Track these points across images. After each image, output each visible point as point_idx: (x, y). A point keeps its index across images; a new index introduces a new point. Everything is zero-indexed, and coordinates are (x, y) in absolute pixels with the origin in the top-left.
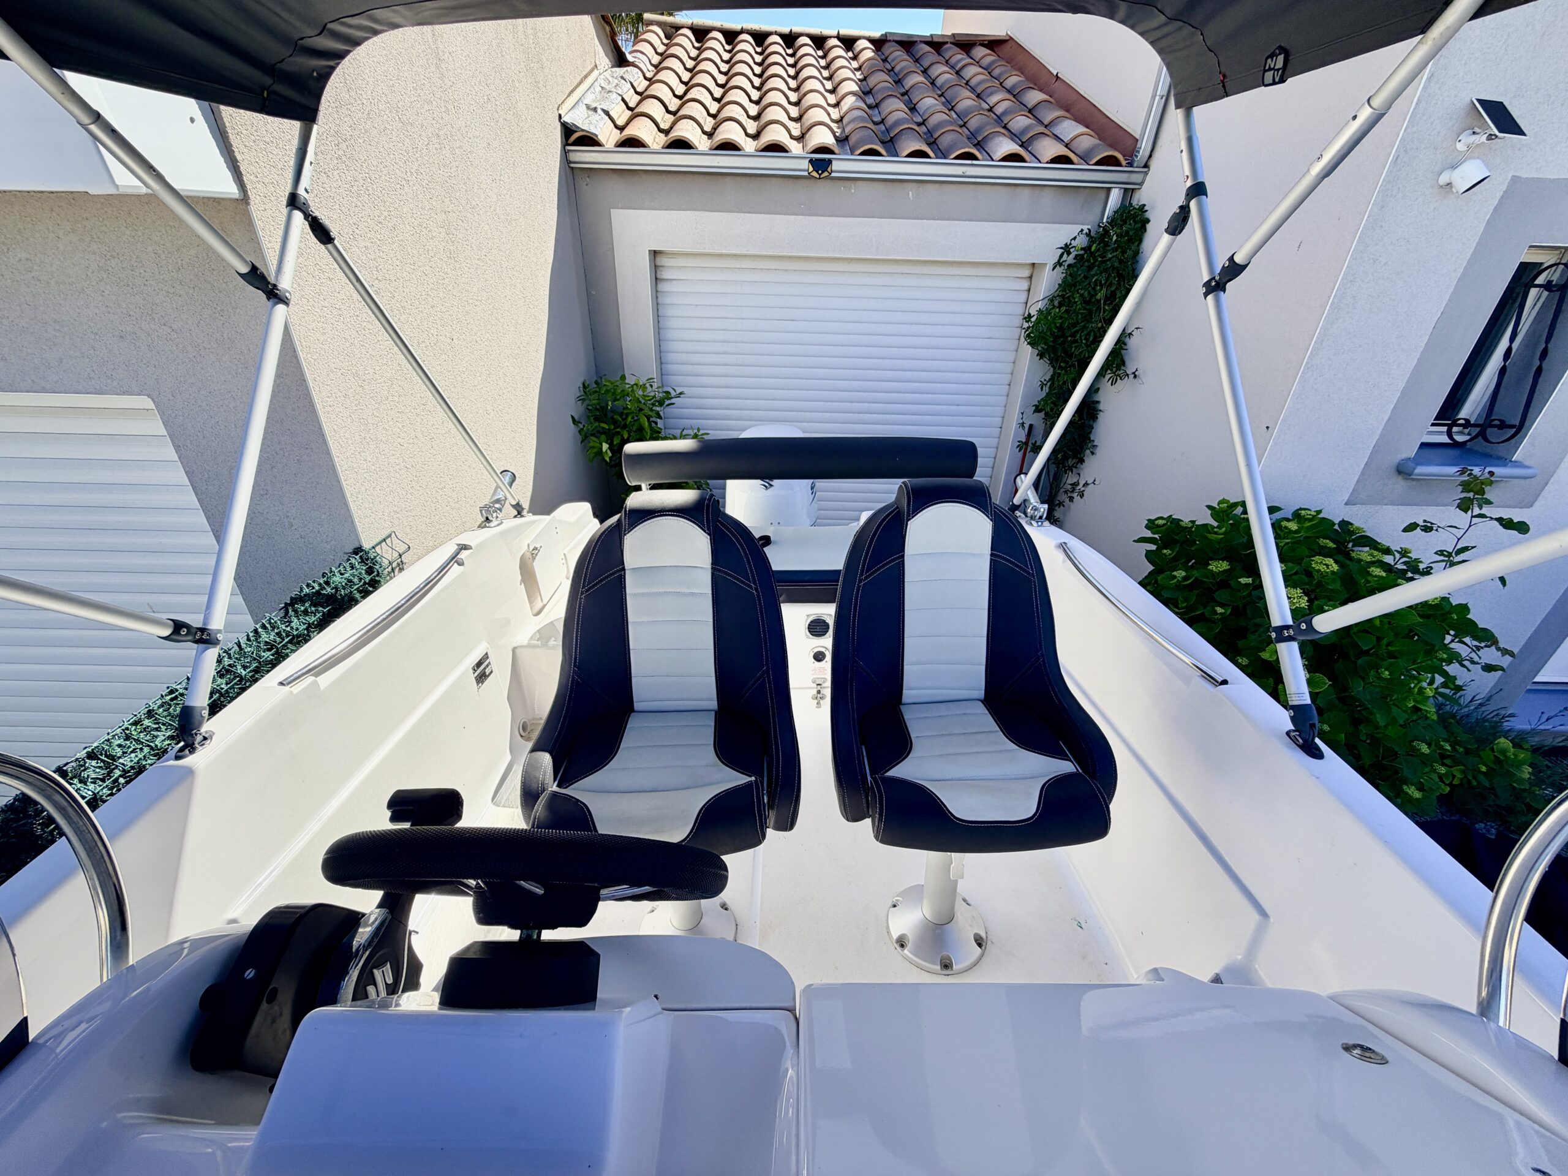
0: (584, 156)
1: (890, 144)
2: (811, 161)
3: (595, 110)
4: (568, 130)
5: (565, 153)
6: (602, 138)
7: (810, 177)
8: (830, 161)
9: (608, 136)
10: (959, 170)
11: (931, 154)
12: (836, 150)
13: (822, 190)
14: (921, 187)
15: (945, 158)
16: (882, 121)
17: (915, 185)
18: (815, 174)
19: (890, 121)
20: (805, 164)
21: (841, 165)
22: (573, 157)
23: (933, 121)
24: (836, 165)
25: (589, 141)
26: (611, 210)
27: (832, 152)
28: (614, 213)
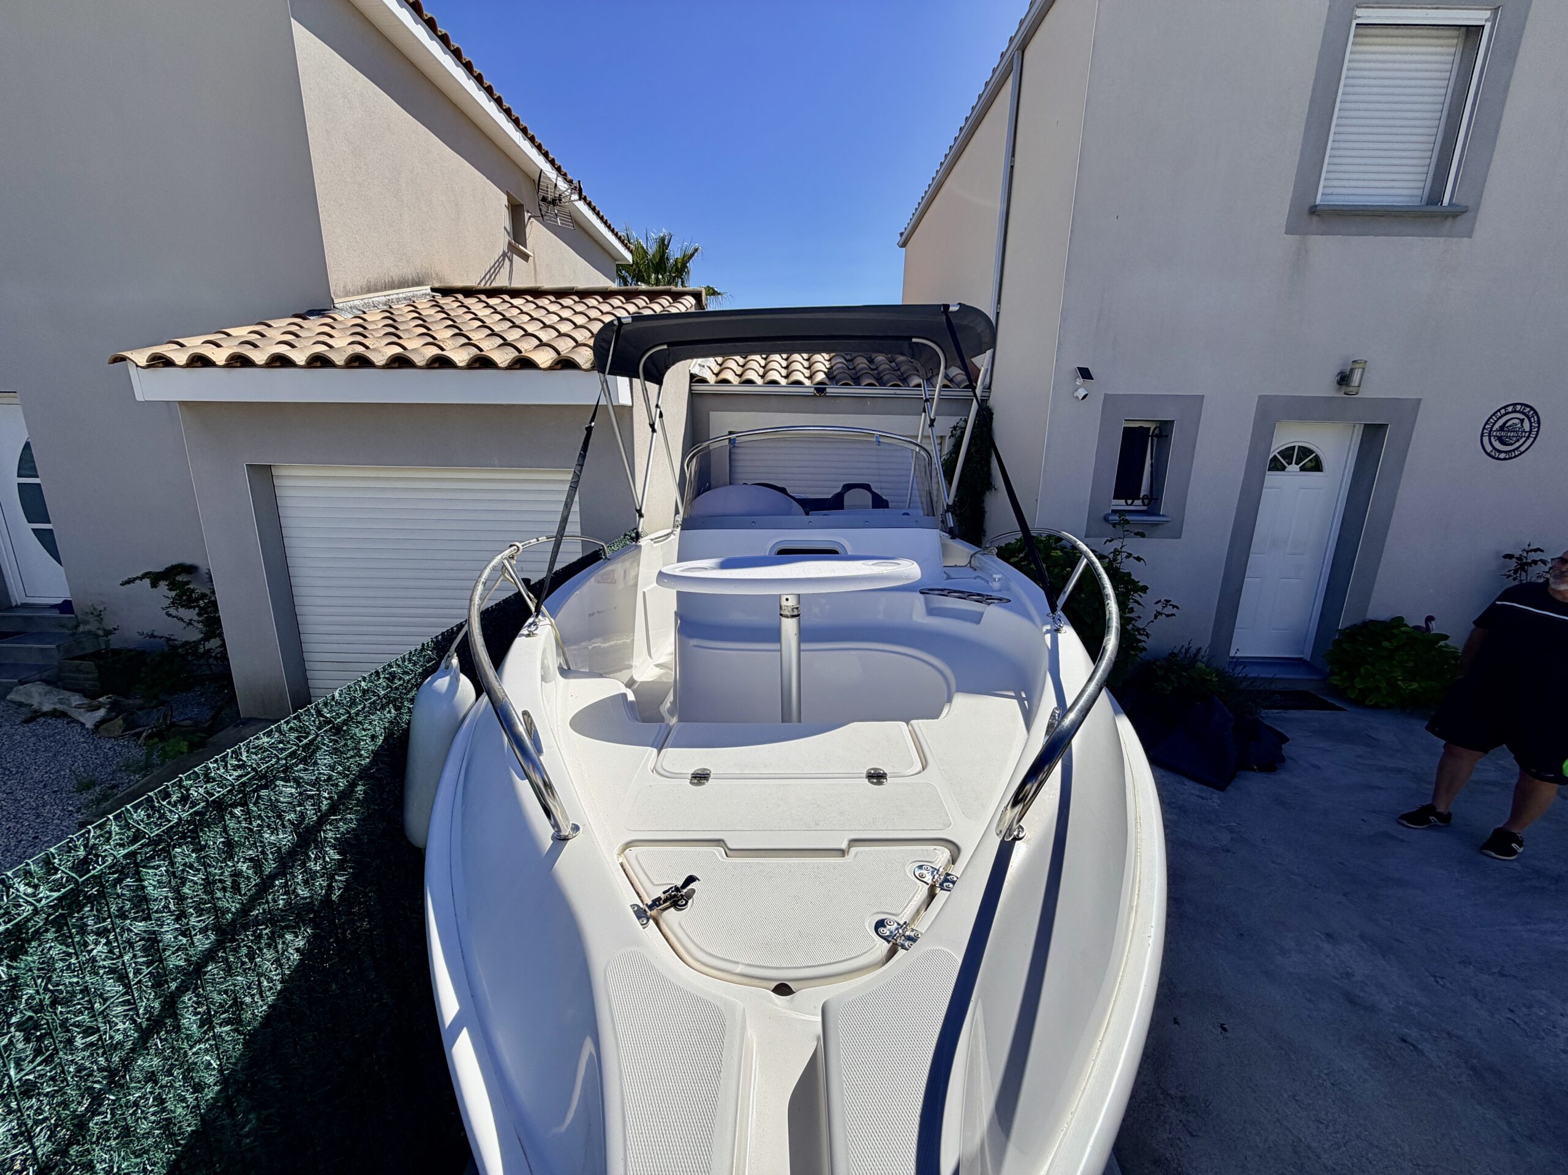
0: (700, 388)
1: (857, 381)
2: (816, 389)
3: (703, 366)
4: (692, 376)
5: (690, 386)
6: (709, 380)
7: (815, 395)
8: (825, 389)
9: (711, 379)
10: (892, 392)
11: (877, 384)
12: (828, 383)
13: (821, 402)
14: (874, 400)
15: (885, 386)
16: (854, 368)
17: (870, 399)
18: (817, 394)
19: (858, 368)
20: (812, 390)
21: (831, 390)
22: (693, 388)
23: (882, 367)
24: (828, 390)
25: (703, 381)
26: (711, 413)
27: (826, 384)
28: (713, 414)
